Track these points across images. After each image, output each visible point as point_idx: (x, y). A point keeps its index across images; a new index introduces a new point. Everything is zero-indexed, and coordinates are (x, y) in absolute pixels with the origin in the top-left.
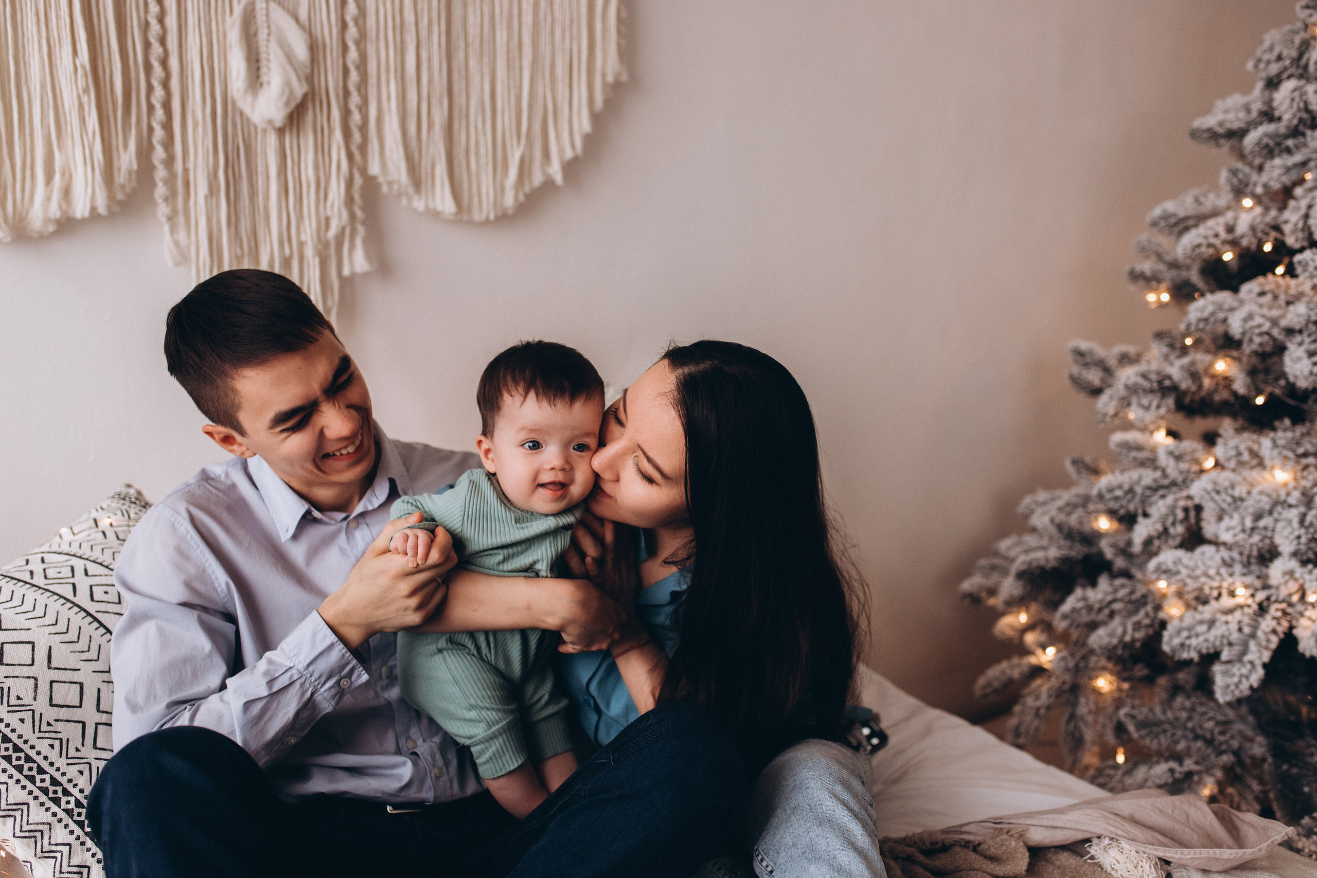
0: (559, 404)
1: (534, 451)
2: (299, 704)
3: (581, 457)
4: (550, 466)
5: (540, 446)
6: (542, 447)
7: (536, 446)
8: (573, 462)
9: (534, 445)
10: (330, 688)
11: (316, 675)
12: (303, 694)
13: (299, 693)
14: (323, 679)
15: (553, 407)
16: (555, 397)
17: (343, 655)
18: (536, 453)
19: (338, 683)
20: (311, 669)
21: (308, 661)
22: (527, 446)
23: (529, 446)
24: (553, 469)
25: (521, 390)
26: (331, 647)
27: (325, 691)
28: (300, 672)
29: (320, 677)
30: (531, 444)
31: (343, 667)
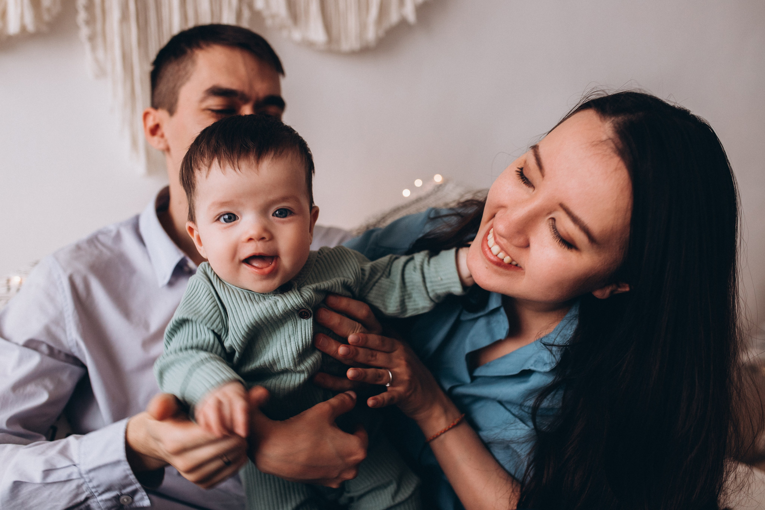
0: (243, 164)
1: (230, 224)
2: (70, 502)
3: (283, 223)
4: (247, 236)
5: (237, 217)
6: (238, 218)
7: (232, 218)
8: (273, 231)
9: (230, 218)
10: (106, 500)
11: (95, 483)
12: (77, 495)
13: (74, 493)
14: (101, 490)
15: (237, 170)
16: (239, 158)
17: (127, 477)
18: (231, 226)
19: (117, 498)
20: (92, 475)
21: (91, 467)
22: (222, 220)
23: (225, 219)
24: (250, 239)
25: (206, 161)
26: (117, 463)
27: (102, 501)
28: (80, 474)
29: (98, 486)
30: (226, 217)
31: (124, 486)
